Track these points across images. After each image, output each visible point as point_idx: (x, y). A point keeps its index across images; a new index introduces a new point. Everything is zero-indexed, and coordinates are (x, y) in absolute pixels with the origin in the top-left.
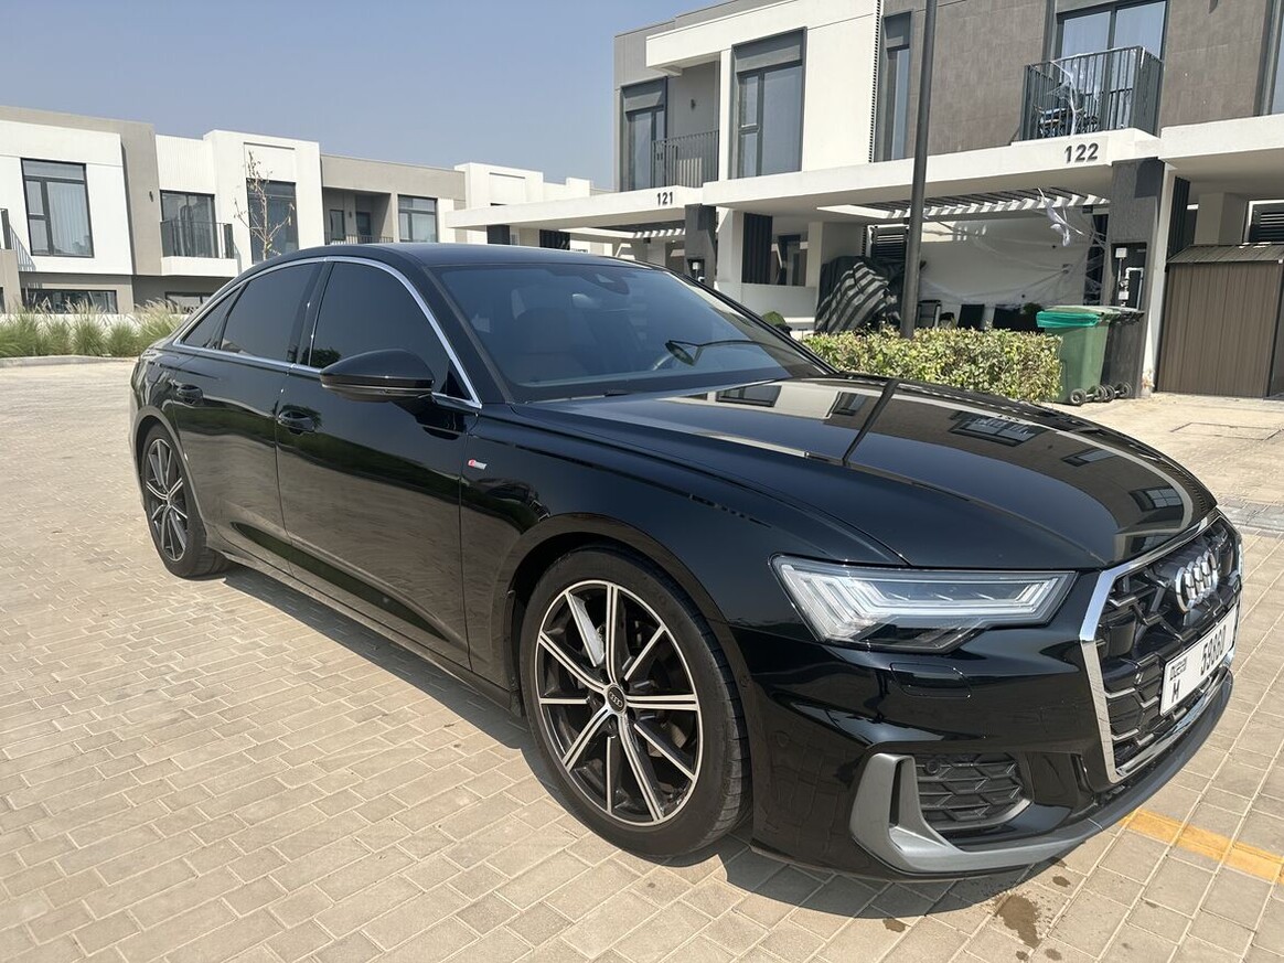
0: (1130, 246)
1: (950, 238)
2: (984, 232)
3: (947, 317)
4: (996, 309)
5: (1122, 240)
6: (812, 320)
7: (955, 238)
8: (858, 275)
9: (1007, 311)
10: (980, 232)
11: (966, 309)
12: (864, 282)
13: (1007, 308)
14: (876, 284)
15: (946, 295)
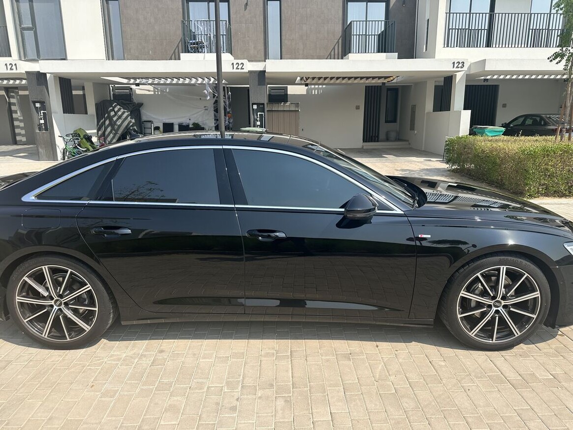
0: (258, 104)
1: (152, 93)
2: (168, 91)
3: (157, 128)
4: (179, 125)
5: (256, 102)
6: (95, 131)
7: (155, 93)
8: (116, 109)
9: (184, 126)
10: (166, 90)
11: (165, 125)
12: (120, 113)
13: (184, 124)
14: (126, 114)
15: (154, 118)
